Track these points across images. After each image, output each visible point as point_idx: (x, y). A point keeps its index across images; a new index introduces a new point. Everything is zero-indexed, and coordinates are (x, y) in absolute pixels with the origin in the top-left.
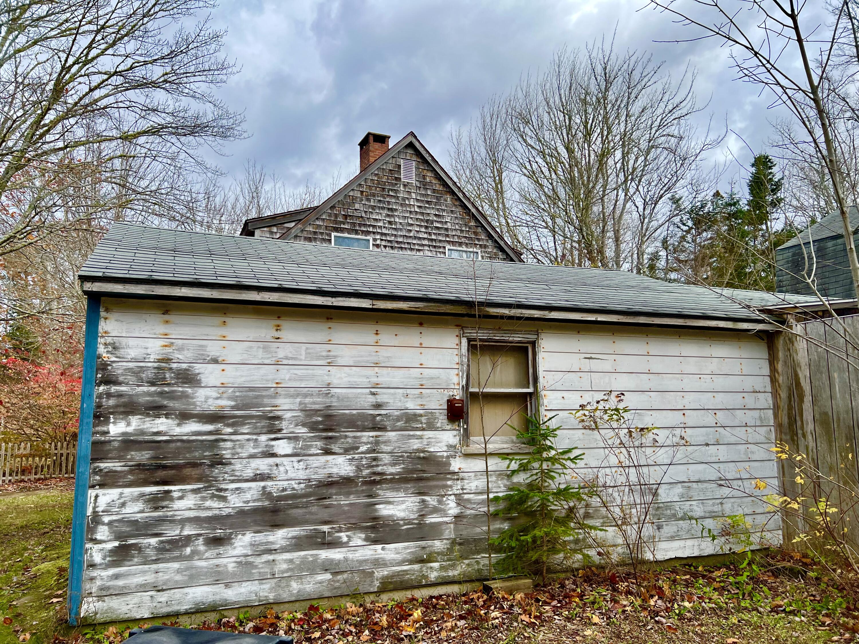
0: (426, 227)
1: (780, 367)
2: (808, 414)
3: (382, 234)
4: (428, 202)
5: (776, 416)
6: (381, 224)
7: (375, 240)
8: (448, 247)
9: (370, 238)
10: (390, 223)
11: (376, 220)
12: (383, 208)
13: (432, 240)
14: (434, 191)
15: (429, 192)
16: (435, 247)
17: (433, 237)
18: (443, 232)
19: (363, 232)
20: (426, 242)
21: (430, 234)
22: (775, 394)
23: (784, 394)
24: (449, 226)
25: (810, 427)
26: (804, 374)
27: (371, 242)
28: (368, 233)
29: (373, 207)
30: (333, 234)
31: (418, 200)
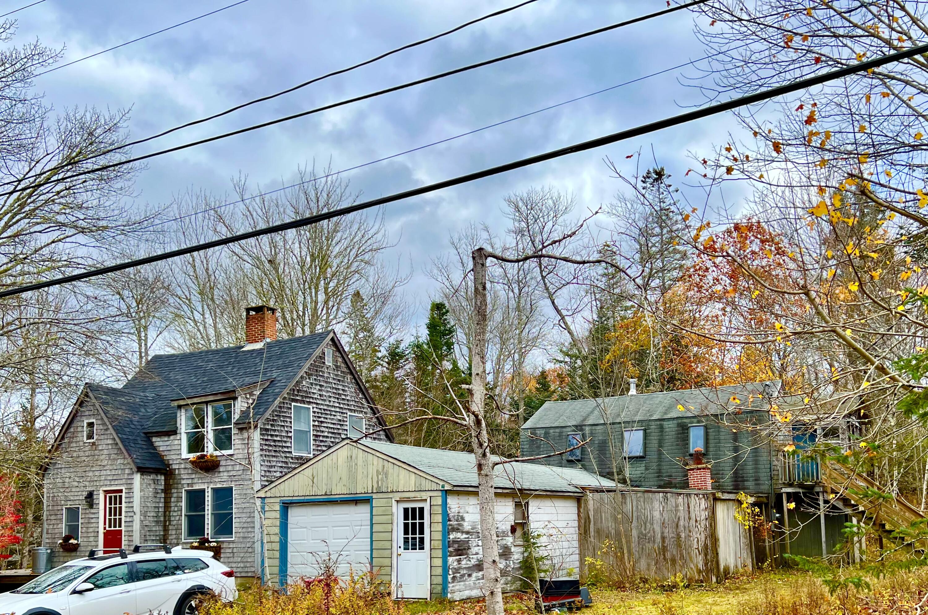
0: (338, 399)
1: (582, 510)
2: (592, 529)
3: (317, 404)
4: (339, 380)
5: (579, 530)
6: (316, 396)
7: (313, 408)
8: (349, 413)
9: (311, 407)
10: (320, 395)
11: (313, 393)
12: (316, 385)
13: (341, 408)
14: (342, 372)
15: (339, 373)
16: (342, 413)
17: (342, 406)
18: (346, 402)
19: (307, 402)
20: (338, 410)
21: (339, 403)
22: (579, 521)
23: (583, 521)
24: (348, 398)
25: (592, 534)
26: (591, 514)
27: (311, 410)
28: (309, 403)
29: (312, 384)
30: (293, 404)
31: (334, 379)
